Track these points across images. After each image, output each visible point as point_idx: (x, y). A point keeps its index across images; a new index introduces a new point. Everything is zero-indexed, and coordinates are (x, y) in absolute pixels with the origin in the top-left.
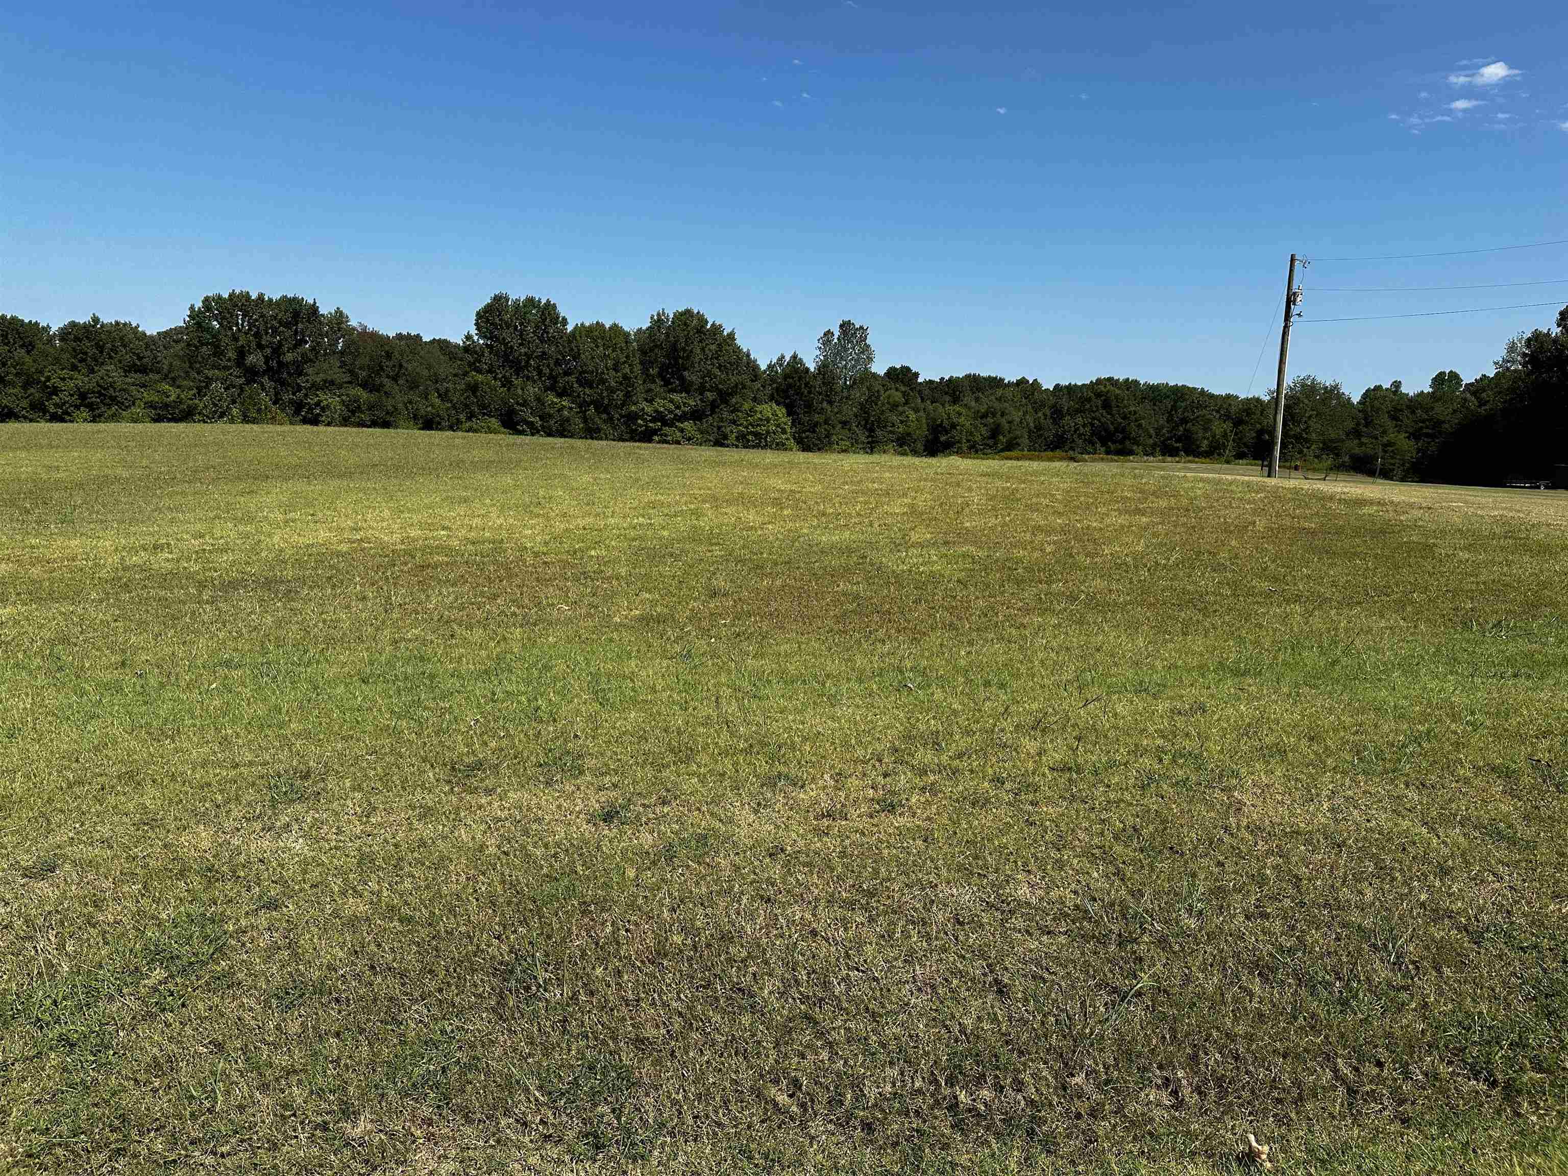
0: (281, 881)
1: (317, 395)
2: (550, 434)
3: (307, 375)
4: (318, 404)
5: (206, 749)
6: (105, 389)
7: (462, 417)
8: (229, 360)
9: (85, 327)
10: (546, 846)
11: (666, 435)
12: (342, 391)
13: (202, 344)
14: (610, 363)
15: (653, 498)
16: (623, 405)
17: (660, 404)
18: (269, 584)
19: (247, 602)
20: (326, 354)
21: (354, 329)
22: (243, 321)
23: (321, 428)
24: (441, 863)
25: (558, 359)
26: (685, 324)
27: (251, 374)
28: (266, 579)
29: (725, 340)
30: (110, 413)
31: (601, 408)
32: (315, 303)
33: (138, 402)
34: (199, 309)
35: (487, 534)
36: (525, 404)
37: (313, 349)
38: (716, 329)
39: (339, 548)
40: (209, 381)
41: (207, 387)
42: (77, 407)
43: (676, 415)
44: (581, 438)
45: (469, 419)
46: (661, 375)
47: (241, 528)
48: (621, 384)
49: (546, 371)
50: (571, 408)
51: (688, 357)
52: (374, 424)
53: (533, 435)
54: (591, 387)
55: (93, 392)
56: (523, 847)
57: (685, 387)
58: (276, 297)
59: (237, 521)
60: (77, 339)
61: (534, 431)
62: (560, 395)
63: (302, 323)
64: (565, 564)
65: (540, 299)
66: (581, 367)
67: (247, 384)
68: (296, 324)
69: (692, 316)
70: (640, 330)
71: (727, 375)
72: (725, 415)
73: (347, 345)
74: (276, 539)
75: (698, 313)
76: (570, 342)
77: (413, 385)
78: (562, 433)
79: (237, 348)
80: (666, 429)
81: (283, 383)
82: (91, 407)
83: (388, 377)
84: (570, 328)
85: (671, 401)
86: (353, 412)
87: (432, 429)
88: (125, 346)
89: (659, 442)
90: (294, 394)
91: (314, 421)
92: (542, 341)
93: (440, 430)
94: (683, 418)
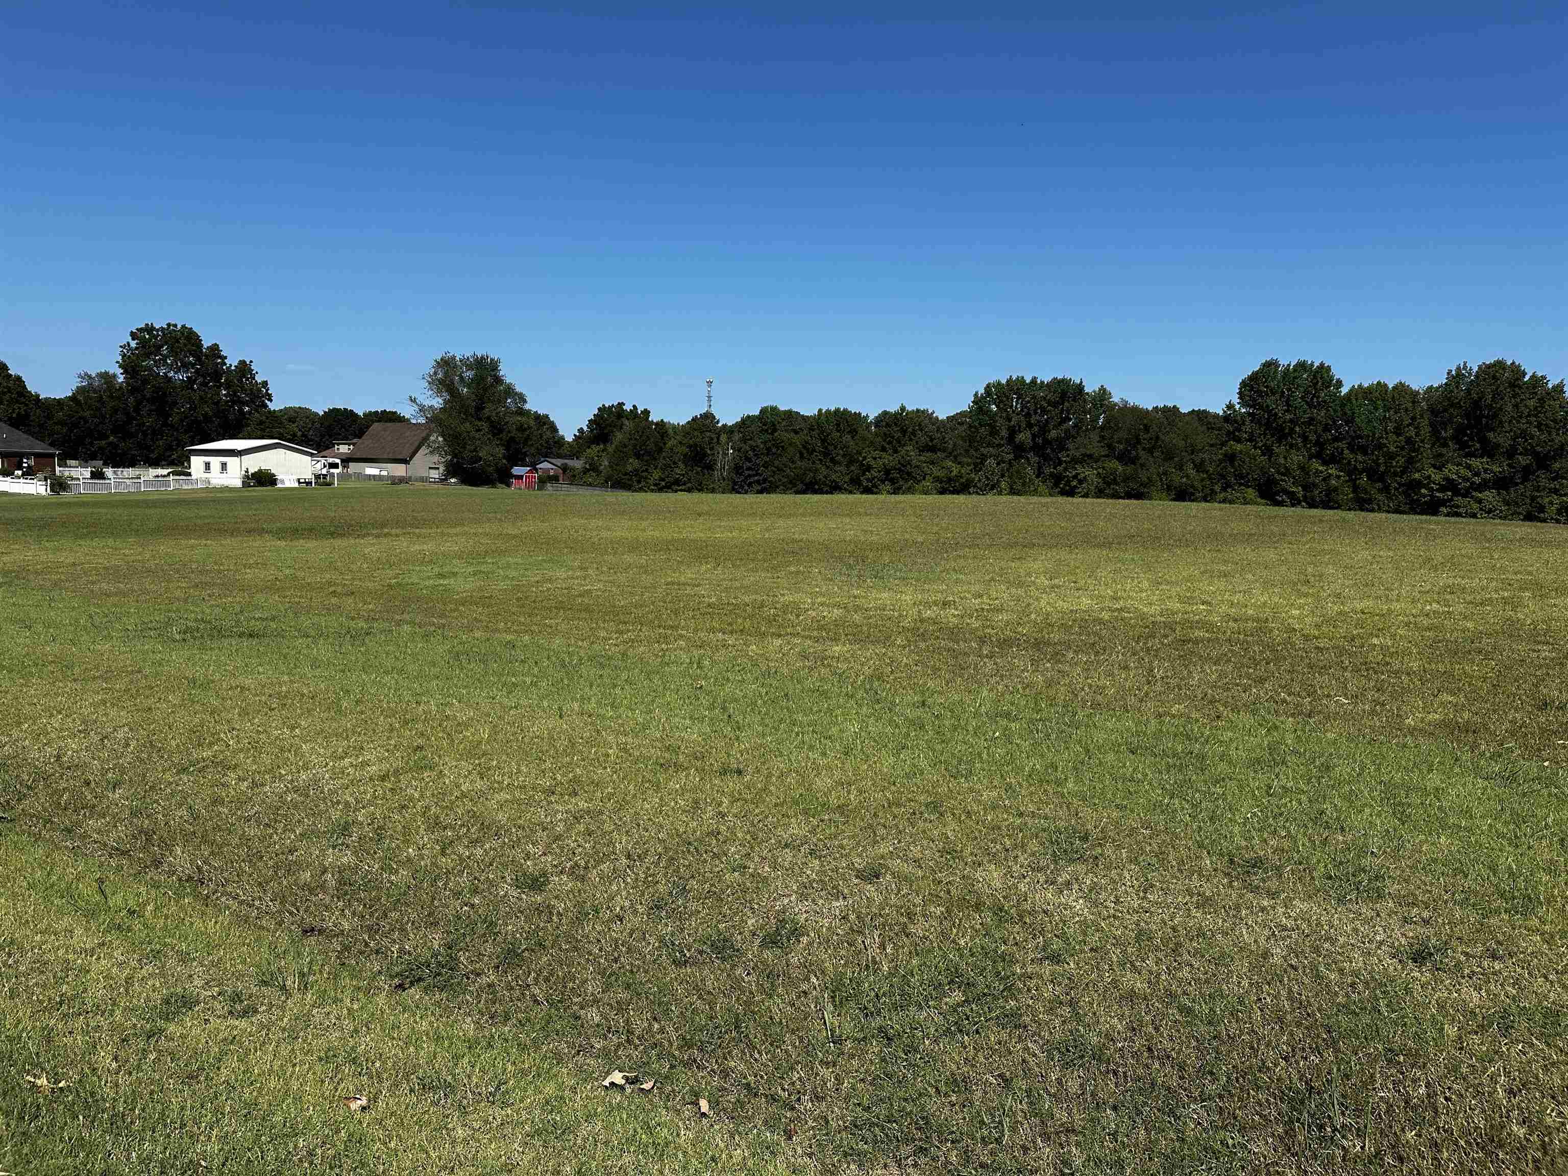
0: (1063, 936)
1: (1076, 469)
2: (1312, 505)
3: (1068, 450)
4: (1075, 477)
5: (995, 794)
6: (904, 466)
7: (1217, 488)
8: (1002, 439)
9: (896, 414)
10: (1341, 971)
11: (1458, 507)
12: (1099, 464)
13: (981, 426)
14: (1391, 426)
15: (1450, 581)
16: (1403, 472)
17: (1452, 471)
18: (1038, 645)
19: (1020, 660)
20: (1087, 430)
21: (1116, 404)
22: (1017, 403)
23: (1077, 500)
24: (1221, 960)
25: (1327, 425)
26: (1494, 377)
27: (1019, 451)
28: (1036, 639)
29: (1548, 394)
30: (907, 486)
31: (1374, 474)
32: (1081, 382)
33: (927, 477)
34: (982, 395)
35: (1250, 612)
36: (1287, 472)
37: (1075, 426)
38: (1538, 381)
39: (1101, 616)
40: (984, 458)
41: (982, 463)
42: (883, 482)
43: (1473, 483)
44: (1350, 510)
45: (1224, 489)
46: (1456, 438)
47: (1013, 590)
48: (1402, 448)
49: (1313, 437)
50: (1338, 477)
51: (1495, 416)
52: (1129, 496)
53: (1293, 505)
54: (1365, 453)
55: (896, 469)
56: (1314, 967)
57: (1489, 451)
58: (1047, 379)
59: (1010, 584)
60: (888, 425)
61: (1295, 502)
62: (1325, 463)
63: (1069, 402)
64: (1342, 651)
65: (1313, 362)
66: (1355, 432)
67: (1015, 460)
68: (1063, 404)
69: (1504, 369)
70: (1430, 388)
71: (1550, 434)
72: (1543, 482)
73: (1107, 421)
74: (1043, 603)
75: (1513, 363)
76: (1343, 405)
77: (1169, 456)
78: (1328, 504)
79: (1009, 427)
80: (1458, 500)
81: (1046, 458)
82: (893, 481)
83: (1144, 449)
84: (1344, 390)
85: (1468, 467)
86: (1109, 484)
87: (1184, 500)
88: (921, 430)
89: (1448, 515)
90: (1055, 468)
91: (1070, 493)
92: (1310, 405)
93: (1193, 501)
94: (1481, 487)
